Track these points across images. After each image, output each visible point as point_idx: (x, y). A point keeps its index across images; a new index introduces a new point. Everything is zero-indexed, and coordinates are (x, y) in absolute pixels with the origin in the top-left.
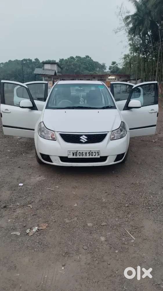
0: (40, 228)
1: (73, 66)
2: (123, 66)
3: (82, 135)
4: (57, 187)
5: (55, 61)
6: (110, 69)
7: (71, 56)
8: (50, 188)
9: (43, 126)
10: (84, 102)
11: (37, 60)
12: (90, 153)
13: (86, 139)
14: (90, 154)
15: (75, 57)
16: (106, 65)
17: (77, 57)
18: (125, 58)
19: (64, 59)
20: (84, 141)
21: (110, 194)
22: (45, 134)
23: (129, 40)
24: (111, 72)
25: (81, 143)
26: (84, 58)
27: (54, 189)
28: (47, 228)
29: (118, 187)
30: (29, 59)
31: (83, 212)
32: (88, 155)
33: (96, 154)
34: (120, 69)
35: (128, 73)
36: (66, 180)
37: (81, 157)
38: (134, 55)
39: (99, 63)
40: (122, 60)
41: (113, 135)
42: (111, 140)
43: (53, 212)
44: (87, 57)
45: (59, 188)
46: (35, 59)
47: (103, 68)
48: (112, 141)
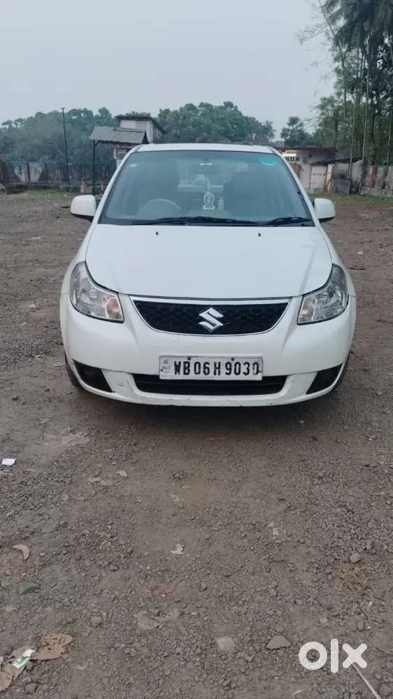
0: (41, 656)
1: (193, 127)
2: (318, 128)
3: (205, 308)
4: (123, 473)
5: (149, 114)
6: (283, 135)
7: (188, 103)
8: (97, 479)
9: (84, 275)
10: (216, 204)
11: (104, 111)
12: (232, 365)
13: (219, 319)
14: (230, 369)
15: (199, 104)
16: (274, 126)
17: (202, 105)
18: (322, 107)
19: (172, 110)
20: (212, 328)
21: (295, 508)
22: (91, 299)
23: (336, 60)
24: (287, 142)
25: (204, 331)
26: (221, 108)
27: (110, 483)
28: (67, 652)
29: (320, 478)
30: (85, 109)
31: (204, 586)
32: (223, 370)
33: (251, 368)
34: (309, 135)
35: (328, 144)
36: (153, 447)
37: (202, 377)
38: (347, 100)
39: (257, 121)
40: (315, 111)
41: (305, 307)
42: (298, 324)
43: (96, 578)
44: (229, 105)
45: (127, 478)
46: (100, 111)
47: (267, 133)
48: (301, 326)
